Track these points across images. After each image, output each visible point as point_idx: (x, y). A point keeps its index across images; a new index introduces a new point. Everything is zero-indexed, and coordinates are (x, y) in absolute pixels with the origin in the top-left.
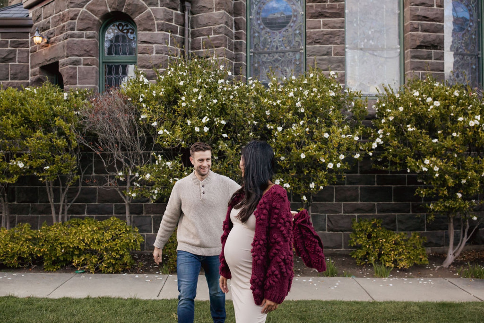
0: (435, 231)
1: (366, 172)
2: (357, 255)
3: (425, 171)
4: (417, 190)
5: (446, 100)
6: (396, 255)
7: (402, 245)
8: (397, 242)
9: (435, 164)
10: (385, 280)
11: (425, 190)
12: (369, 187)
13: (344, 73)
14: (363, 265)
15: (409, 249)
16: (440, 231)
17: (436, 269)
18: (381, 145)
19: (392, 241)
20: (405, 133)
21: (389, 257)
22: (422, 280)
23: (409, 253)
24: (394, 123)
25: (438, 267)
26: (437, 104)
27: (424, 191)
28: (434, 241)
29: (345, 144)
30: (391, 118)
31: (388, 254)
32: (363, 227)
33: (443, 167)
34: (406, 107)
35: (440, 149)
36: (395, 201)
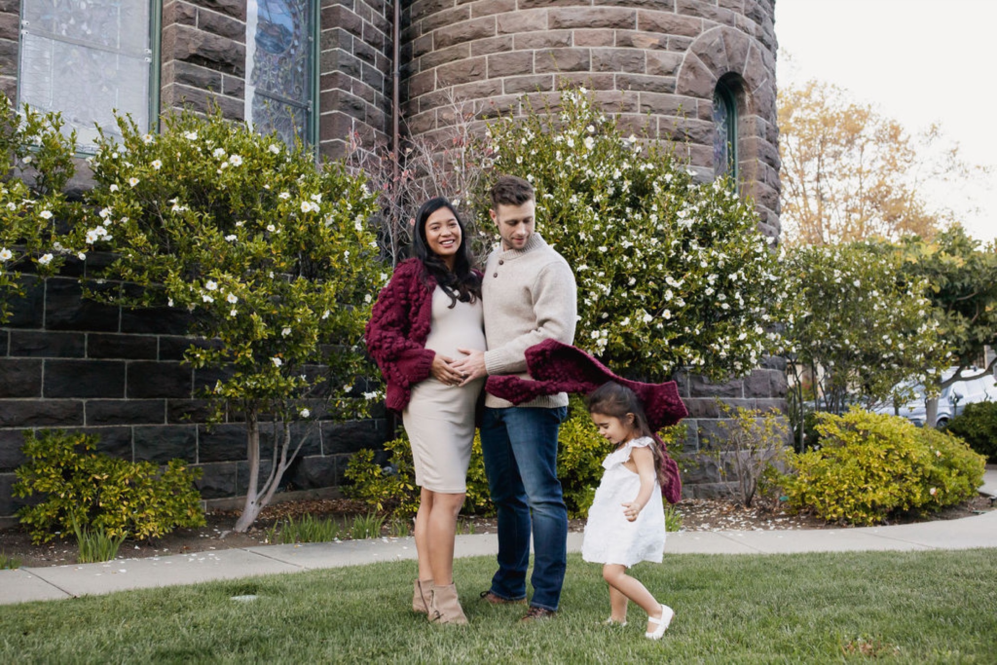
0: (216, 463)
1: (63, 325)
2: (34, 518)
3: (208, 302)
4: (187, 350)
5: (253, 158)
6: (134, 509)
7: (146, 487)
8: (136, 481)
9: (231, 288)
10: (106, 565)
11: (204, 351)
12: (67, 362)
13: (15, 82)
14: (50, 543)
15: (163, 495)
16: (227, 462)
17: (223, 536)
18: (106, 242)
19: (124, 480)
20: (165, 222)
21: (115, 516)
22: (194, 555)
23: (162, 503)
24: (140, 193)
25: (226, 532)
26: (237, 160)
27: (202, 354)
28: (214, 485)
29: (16, 226)
30: (133, 182)
31: (113, 510)
32: (51, 450)
33: (246, 297)
34: (170, 163)
35: (242, 259)
36: (128, 396)
